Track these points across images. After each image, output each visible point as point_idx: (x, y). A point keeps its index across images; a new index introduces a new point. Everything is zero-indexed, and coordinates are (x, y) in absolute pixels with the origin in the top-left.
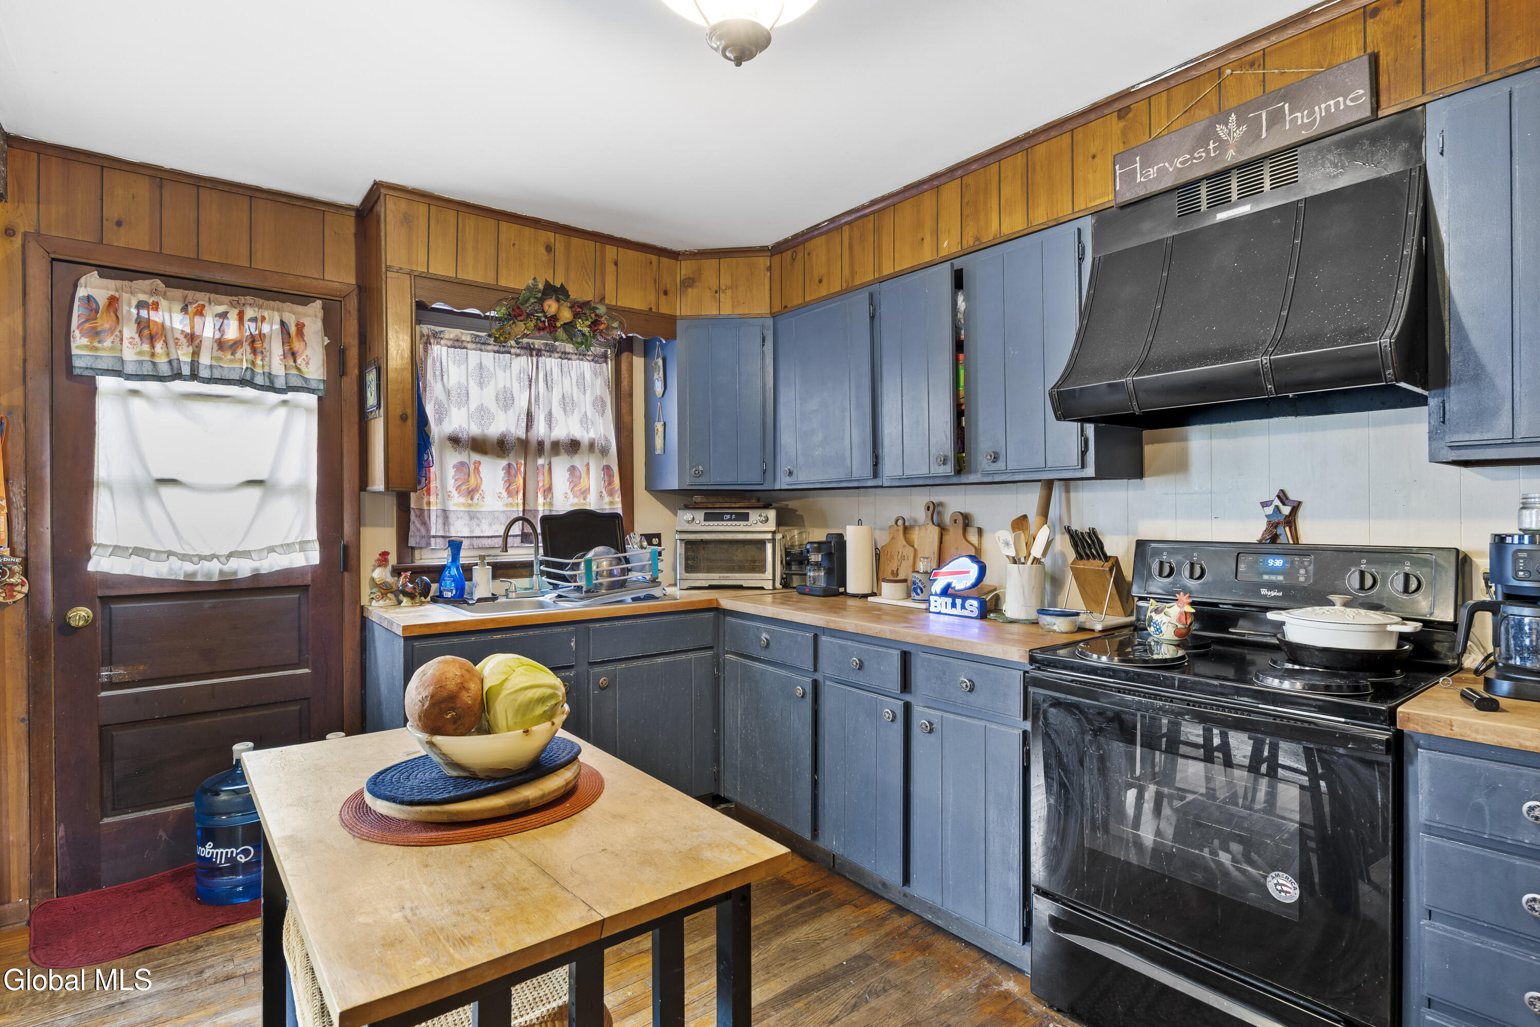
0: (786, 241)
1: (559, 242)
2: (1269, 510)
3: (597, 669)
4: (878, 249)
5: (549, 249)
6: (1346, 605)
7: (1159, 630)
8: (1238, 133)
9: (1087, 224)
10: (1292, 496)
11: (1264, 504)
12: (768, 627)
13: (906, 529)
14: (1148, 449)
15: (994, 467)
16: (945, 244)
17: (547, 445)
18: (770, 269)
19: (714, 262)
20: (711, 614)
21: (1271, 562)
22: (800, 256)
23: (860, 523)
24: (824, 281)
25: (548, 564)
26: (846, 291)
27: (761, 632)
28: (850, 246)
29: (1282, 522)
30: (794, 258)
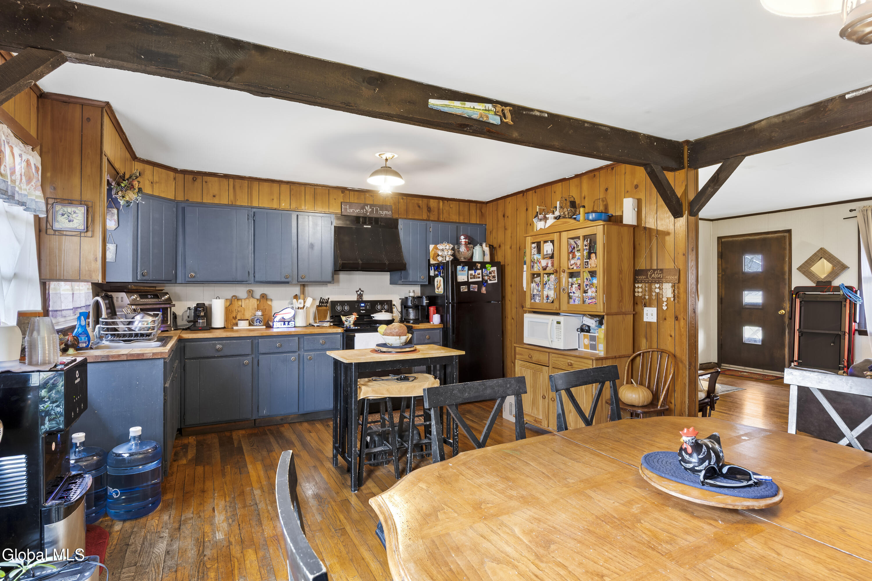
1: (121, 144)
2: (359, 293)
4: (250, 195)
5: (121, 149)
6: (385, 312)
7: (350, 322)
8: (370, 210)
9: (333, 217)
10: (361, 289)
11: (357, 292)
12: (220, 342)
13: (238, 300)
16: (283, 204)
18: (175, 179)
19: (151, 167)
21: (362, 305)
22: (199, 180)
23: (218, 298)
24: (217, 197)
26: (232, 205)
27: (215, 345)
28: (234, 187)
29: (360, 296)
30: (194, 180)
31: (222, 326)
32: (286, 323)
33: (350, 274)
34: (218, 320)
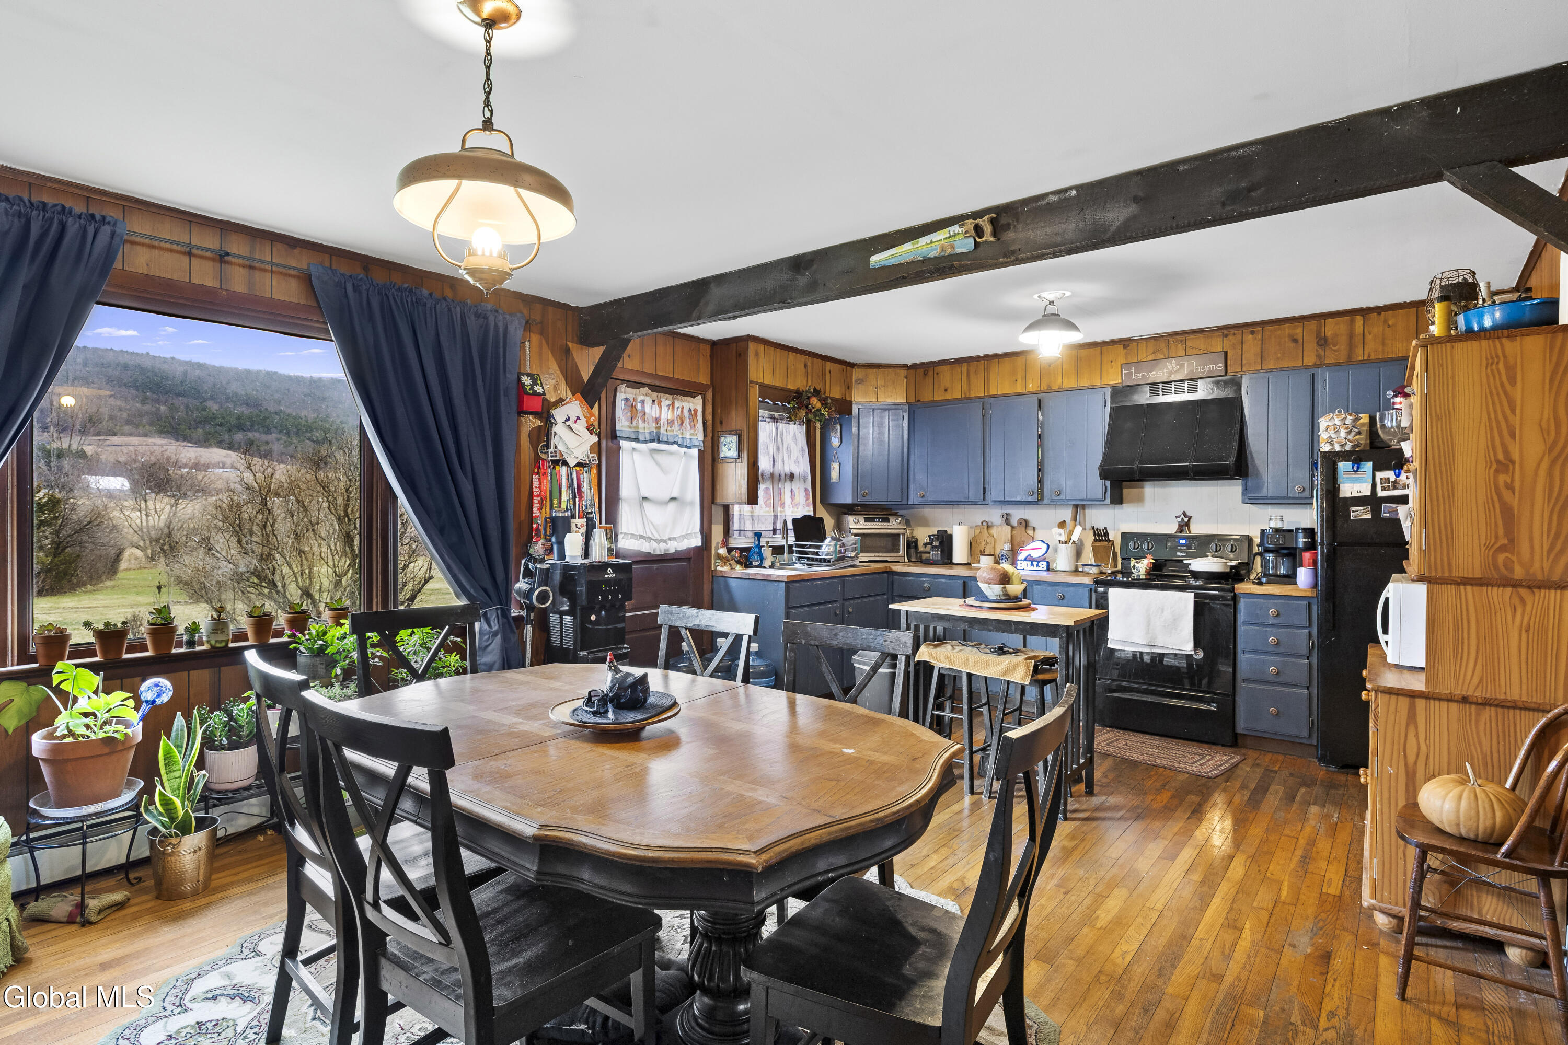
0: (922, 364)
1: (810, 360)
2: (1179, 520)
3: (847, 603)
4: (987, 381)
5: (806, 366)
6: (1212, 555)
7: (1139, 571)
8: (1176, 368)
9: (1108, 392)
10: (1188, 514)
11: (1177, 517)
12: (928, 579)
13: (988, 527)
14: (1125, 491)
15: (1058, 498)
16: (1031, 386)
17: (783, 476)
18: (906, 377)
19: (875, 370)
20: (885, 575)
21: (1181, 541)
22: (931, 373)
23: (961, 523)
24: (949, 390)
25: (798, 546)
26: (965, 398)
27: (923, 582)
28: (968, 375)
29: (1184, 525)
30: (925, 374)
31: (965, 561)
32: (1035, 563)
33: (1164, 487)
34: (960, 553)
